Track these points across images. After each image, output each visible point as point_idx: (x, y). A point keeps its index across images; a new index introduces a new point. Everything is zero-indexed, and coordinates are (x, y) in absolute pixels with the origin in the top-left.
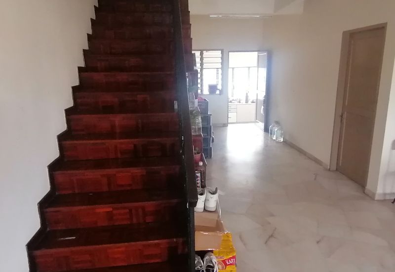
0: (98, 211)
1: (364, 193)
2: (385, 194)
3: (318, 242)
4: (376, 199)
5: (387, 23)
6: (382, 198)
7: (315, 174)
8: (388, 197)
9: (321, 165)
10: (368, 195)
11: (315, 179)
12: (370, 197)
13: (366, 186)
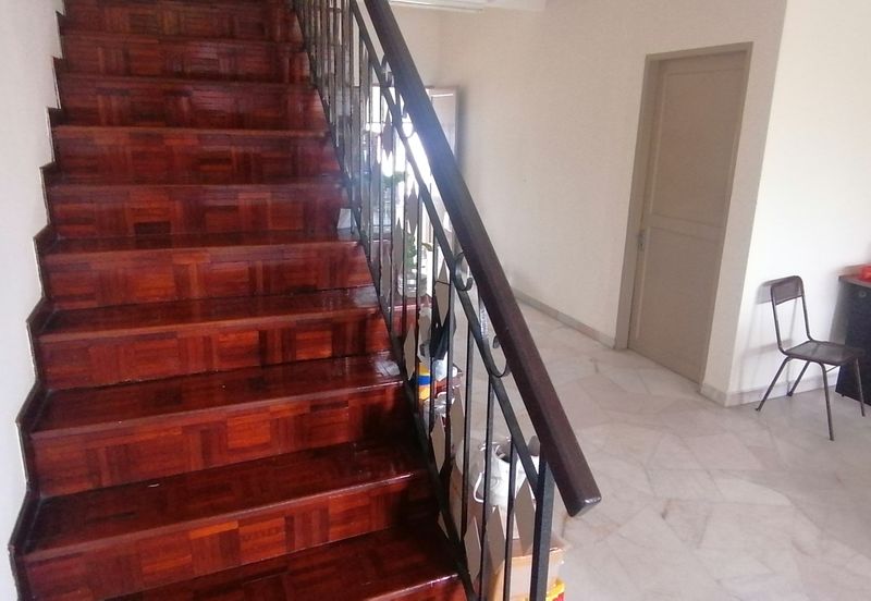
0: (194, 535)
1: (698, 392)
2: (741, 394)
3: (664, 516)
4: (727, 404)
5: (751, 44)
6: (736, 403)
7: (591, 360)
8: (746, 400)
9: (595, 339)
10: (707, 398)
11: (597, 370)
12: (714, 402)
13: (703, 379)
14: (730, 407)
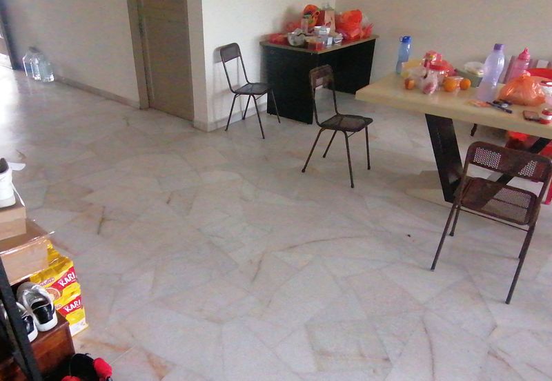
1: (193, 126)
3: (168, 202)
6: (214, 128)
10: (198, 129)
12: (201, 130)
14: (211, 132)
